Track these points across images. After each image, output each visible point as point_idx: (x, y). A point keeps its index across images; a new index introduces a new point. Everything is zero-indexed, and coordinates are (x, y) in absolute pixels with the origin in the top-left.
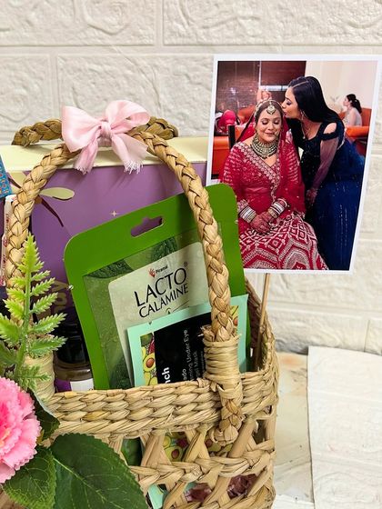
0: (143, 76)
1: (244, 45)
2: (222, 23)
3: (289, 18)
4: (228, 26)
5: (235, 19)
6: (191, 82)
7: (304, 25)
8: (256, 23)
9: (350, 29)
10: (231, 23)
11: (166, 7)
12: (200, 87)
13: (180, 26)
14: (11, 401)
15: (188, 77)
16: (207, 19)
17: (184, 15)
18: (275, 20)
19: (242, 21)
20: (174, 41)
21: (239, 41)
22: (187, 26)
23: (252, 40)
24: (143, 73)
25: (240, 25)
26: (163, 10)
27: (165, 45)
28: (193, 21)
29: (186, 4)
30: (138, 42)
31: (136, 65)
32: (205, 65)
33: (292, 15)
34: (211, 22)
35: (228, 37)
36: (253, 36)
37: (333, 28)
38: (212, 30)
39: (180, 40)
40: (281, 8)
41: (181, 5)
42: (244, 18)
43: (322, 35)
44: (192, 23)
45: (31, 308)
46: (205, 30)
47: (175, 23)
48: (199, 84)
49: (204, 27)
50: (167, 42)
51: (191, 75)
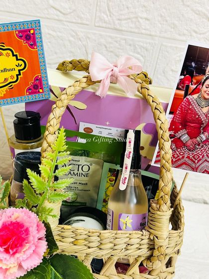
0: (80, 42)
1: (139, 33)
2: (129, 19)
3: (165, 23)
4: (132, 21)
5: (137, 18)
6: (107, 50)
7: (172, 28)
8: (147, 22)
9: (194, 34)
10: (134, 20)
11: (99, 4)
12: (112, 54)
13: (105, 16)
14: (32, 227)
15: (106, 47)
16: (121, 15)
17: (109, 10)
18: (157, 22)
19: (140, 20)
20: (101, 24)
21: (136, 31)
22: (109, 17)
23: (143, 31)
24: (81, 41)
25: (139, 21)
26: (97, 5)
27: (95, 26)
28: (113, 15)
29: (110, 3)
30: (80, 21)
31: (77, 35)
32: (116, 42)
33: (166, 21)
34: (123, 17)
35: (131, 28)
36: (145, 29)
37: (186, 32)
38: (123, 22)
39: (104, 25)
40: (161, 16)
41: (108, 4)
42: (141, 18)
43: (180, 35)
44: (112, 16)
45: (54, 172)
46: (119, 22)
47: (103, 14)
48: (111, 52)
49: (119, 20)
50: (97, 25)
51: (108, 46)
